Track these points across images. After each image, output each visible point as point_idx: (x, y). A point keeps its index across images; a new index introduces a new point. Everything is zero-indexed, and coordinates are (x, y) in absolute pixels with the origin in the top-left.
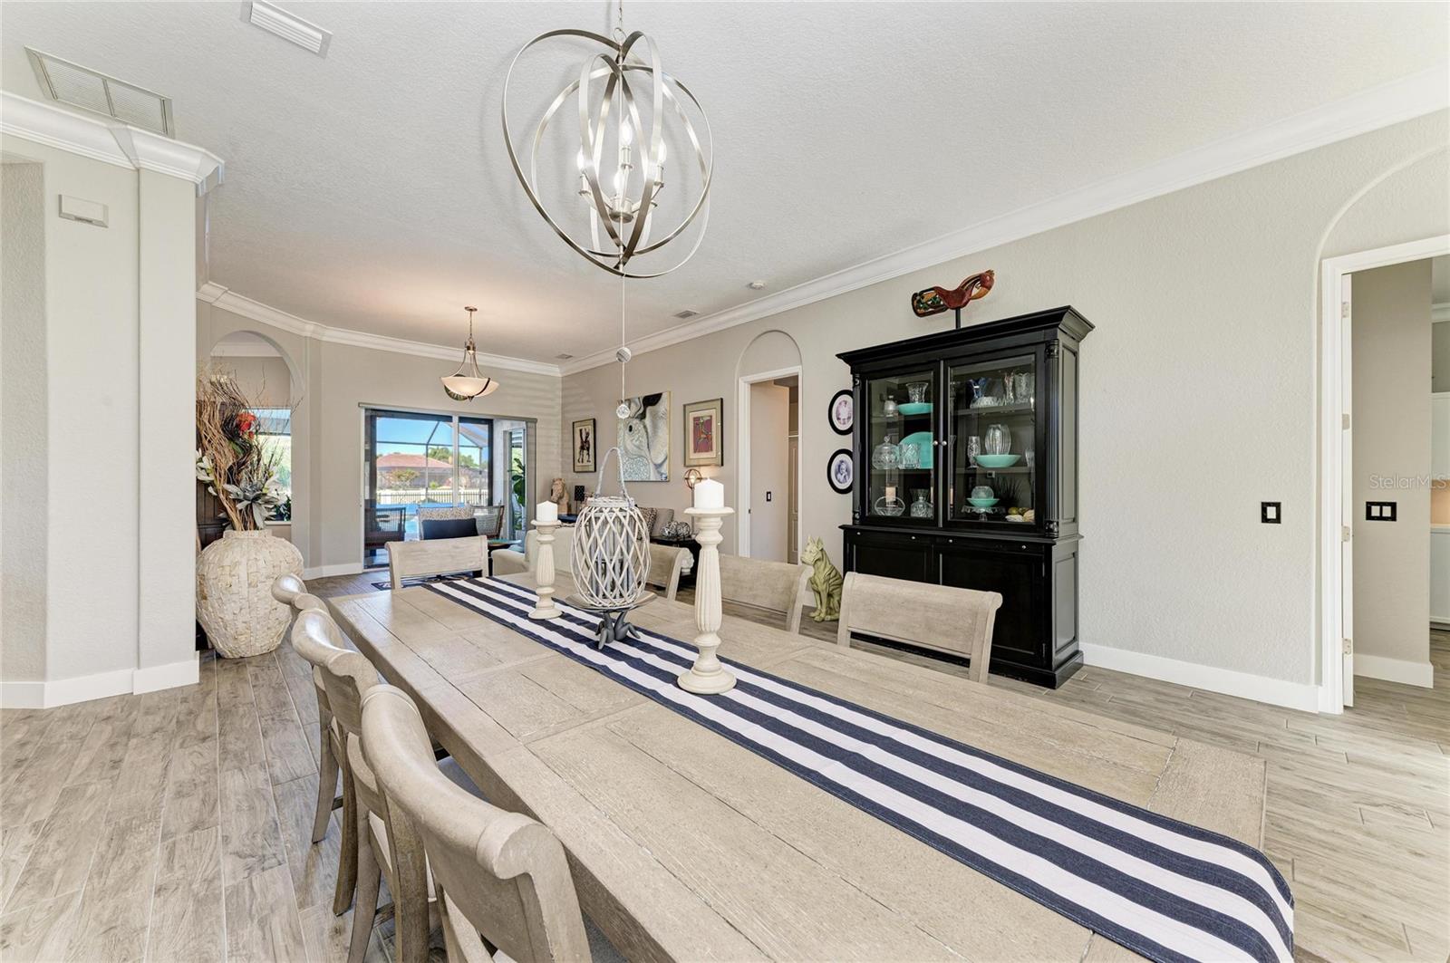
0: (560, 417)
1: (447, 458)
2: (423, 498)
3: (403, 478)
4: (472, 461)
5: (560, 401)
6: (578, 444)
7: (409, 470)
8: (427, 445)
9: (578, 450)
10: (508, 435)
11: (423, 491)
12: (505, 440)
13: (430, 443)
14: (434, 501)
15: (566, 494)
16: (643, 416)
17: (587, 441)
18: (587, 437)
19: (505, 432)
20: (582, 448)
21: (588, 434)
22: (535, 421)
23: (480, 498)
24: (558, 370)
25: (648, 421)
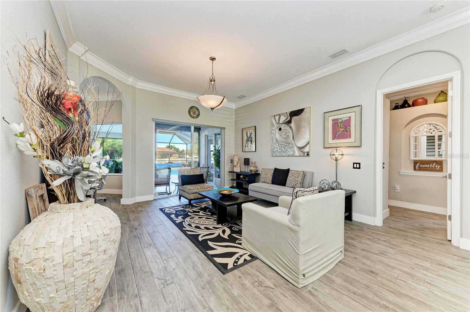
0: (234, 127)
1: (172, 148)
2: (167, 162)
3: (160, 155)
4: (179, 149)
5: (234, 120)
6: (245, 138)
7: (161, 152)
8: (170, 143)
9: (245, 141)
10: (207, 137)
11: (168, 159)
12: (205, 139)
13: (171, 142)
14: (172, 163)
15: (239, 162)
16: (289, 122)
17: (250, 137)
18: (250, 135)
19: (205, 135)
20: (248, 140)
21: (251, 134)
22: (224, 128)
23: (187, 162)
24: (234, 105)
25: (292, 125)
